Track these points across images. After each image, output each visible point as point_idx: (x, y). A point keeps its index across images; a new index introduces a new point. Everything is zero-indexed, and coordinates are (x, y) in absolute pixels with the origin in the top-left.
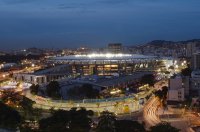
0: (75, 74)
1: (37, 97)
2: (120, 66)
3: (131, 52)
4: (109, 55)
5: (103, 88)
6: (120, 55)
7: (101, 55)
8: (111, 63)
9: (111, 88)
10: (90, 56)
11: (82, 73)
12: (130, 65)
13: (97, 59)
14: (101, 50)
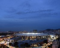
1: (11, 47)
2: (37, 37)
3: (40, 33)
4: (33, 34)
6: (37, 34)
7: (31, 34)
8: (34, 36)
9: (34, 44)
10: (27, 34)
11: (25, 39)
12: (40, 37)
14: (31, 32)
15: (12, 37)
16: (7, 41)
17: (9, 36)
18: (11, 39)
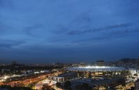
0: (79, 77)
1: (59, 89)
2: (104, 73)
3: (110, 65)
4: (97, 67)
5: (95, 86)
6: (104, 67)
7: (93, 67)
8: (99, 72)
9: (99, 86)
10: (87, 67)
11: (83, 77)
12: (110, 73)
13: (90, 69)
14: (93, 64)
15: (60, 73)
16: (53, 79)
17: (56, 72)
18: (59, 76)
